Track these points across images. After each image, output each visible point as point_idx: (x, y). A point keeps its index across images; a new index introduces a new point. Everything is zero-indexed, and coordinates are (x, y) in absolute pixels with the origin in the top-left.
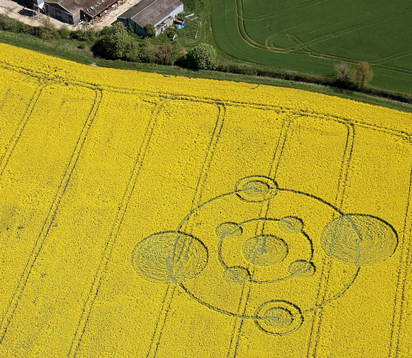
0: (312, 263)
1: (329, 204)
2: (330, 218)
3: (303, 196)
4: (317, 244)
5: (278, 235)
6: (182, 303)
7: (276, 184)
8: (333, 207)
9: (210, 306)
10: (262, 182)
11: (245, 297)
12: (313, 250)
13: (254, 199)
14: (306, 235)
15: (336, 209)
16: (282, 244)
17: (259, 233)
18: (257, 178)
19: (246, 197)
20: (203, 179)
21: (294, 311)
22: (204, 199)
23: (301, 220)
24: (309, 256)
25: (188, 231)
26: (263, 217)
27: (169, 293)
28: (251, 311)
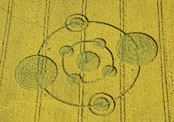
0: (114, 67)
1: (117, 28)
2: (119, 37)
3: (102, 25)
4: (115, 54)
5: (92, 51)
6: (48, 101)
7: (87, 18)
8: (120, 30)
9: (63, 102)
10: (79, 18)
11: (81, 93)
12: (113, 59)
13: (76, 29)
14: (108, 49)
15: (121, 31)
16: (96, 56)
17: (83, 51)
18: (76, 16)
19: (72, 29)
20: (46, 19)
21: (110, 99)
22: (50, 33)
23: (104, 40)
24: (112, 62)
25: (44, 55)
26: (83, 40)
27: (39, 96)
28: (86, 103)
